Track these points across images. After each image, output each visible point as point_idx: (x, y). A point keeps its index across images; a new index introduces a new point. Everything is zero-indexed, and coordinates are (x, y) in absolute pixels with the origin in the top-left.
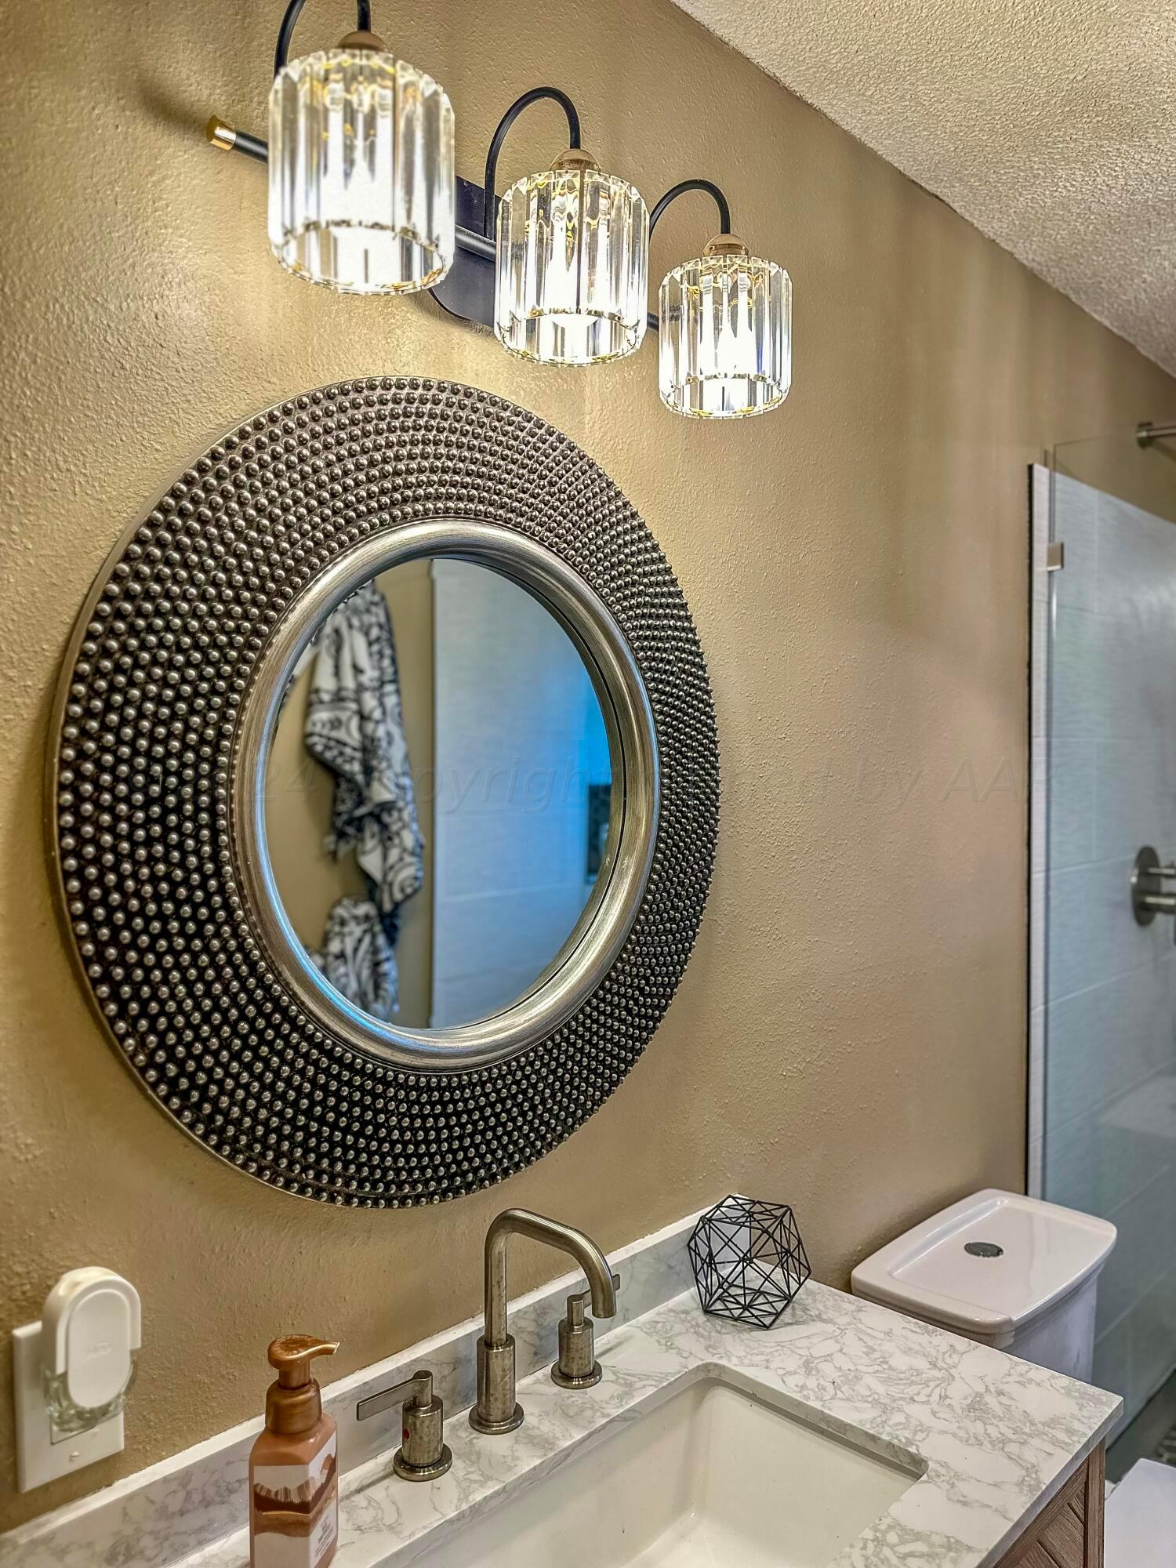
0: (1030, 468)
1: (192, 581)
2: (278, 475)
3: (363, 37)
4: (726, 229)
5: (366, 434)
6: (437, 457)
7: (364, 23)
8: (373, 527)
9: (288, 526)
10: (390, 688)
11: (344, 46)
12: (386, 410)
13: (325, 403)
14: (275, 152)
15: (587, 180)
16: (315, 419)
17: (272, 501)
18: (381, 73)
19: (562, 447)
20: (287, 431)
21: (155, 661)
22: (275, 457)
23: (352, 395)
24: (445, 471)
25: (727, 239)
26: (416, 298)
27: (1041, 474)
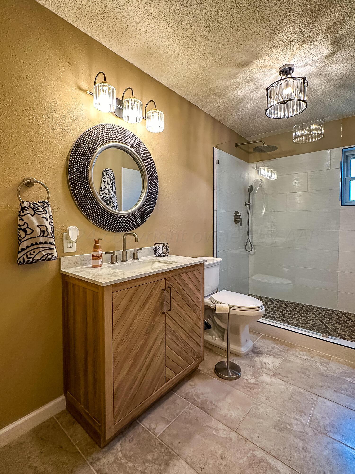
0: (213, 148)
1: (84, 146)
2: (95, 135)
3: (105, 81)
4: (155, 107)
5: (106, 131)
6: (116, 134)
7: (105, 80)
8: (107, 142)
9: (96, 141)
10: (114, 188)
11: (102, 82)
12: (109, 128)
13: (101, 126)
14: (94, 95)
15: (134, 99)
16: (99, 128)
17: (94, 138)
18: (107, 86)
19: (133, 135)
20: (96, 129)
21: (80, 155)
22: (94, 132)
23: (104, 126)
24: (117, 136)
25: (155, 108)
26: (112, 113)
27: (215, 149)
